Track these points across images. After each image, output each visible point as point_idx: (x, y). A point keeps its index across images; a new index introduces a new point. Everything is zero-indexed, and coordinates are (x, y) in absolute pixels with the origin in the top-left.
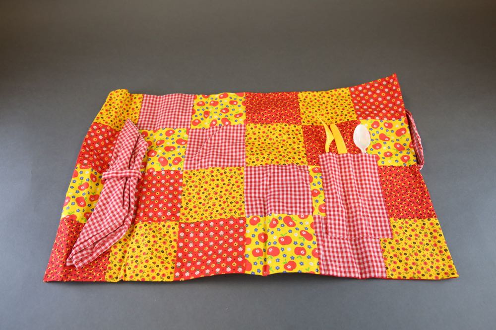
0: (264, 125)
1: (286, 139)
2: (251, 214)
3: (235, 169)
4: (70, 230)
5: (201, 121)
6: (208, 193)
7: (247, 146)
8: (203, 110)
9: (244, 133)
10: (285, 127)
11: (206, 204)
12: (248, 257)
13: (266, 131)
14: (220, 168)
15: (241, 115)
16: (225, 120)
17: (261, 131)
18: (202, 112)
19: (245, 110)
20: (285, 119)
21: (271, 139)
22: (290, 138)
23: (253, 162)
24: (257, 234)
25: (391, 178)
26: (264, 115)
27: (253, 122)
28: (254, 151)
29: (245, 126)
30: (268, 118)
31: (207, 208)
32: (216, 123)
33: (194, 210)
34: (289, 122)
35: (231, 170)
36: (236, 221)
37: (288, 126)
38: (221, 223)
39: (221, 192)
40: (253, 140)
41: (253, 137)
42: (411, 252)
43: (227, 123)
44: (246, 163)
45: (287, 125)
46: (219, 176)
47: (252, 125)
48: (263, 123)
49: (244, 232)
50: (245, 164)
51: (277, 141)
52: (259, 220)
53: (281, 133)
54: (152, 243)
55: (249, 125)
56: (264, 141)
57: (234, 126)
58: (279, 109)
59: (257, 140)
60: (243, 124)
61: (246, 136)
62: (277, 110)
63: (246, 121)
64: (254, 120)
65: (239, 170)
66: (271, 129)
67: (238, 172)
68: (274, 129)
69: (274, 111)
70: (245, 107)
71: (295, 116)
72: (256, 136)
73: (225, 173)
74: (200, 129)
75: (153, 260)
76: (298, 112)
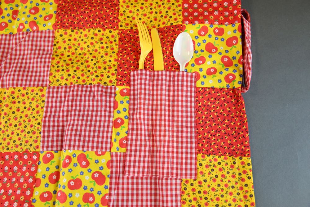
0: (75, 31)
1: (98, 49)
2: (45, 149)
3: (36, 90)
5: (9, 24)
6: (8, 118)
7: (53, 59)
8: (11, 8)
9: (53, 42)
10: (98, 33)
11: (6, 132)
12: (35, 202)
13: (78, 38)
14: (21, 89)
15: (50, 16)
16: (33, 23)
17: (72, 38)
18: (10, 12)
19: (55, 9)
20: (100, 23)
21: (82, 49)
22: (103, 48)
23: (58, 81)
24: (48, 174)
25: (209, 103)
26: (75, 18)
27: (63, 27)
28: (60, 66)
29: (53, 32)
30: (80, 21)
31: (5, 136)
32: (24, 27)
34: (104, 26)
35: (33, 91)
36: (30, 156)
37: (102, 32)
38: (16, 157)
39: (21, 117)
40: (62, 49)
41: (63, 45)
42: (212, 196)
43: (35, 28)
44: (50, 82)
45: (101, 30)
46: (20, 97)
47: (62, 31)
48: (75, 28)
49: (36, 171)
50: (48, 82)
51: (89, 51)
52: (52, 156)
53: (93, 41)
55: (58, 32)
56: (74, 51)
57: (42, 32)
58: (93, 10)
59: (67, 49)
60: (51, 29)
61: (55, 45)
62: (91, 11)
63: (55, 26)
64: (64, 25)
65: (41, 90)
66: (82, 35)
67: (40, 94)
68: (86, 35)
69: (87, 12)
70: (56, 5)
71: (111, 19)
72: (66, 45)
73: (27, 93)
74: (6, 35)
76: (116, 12)
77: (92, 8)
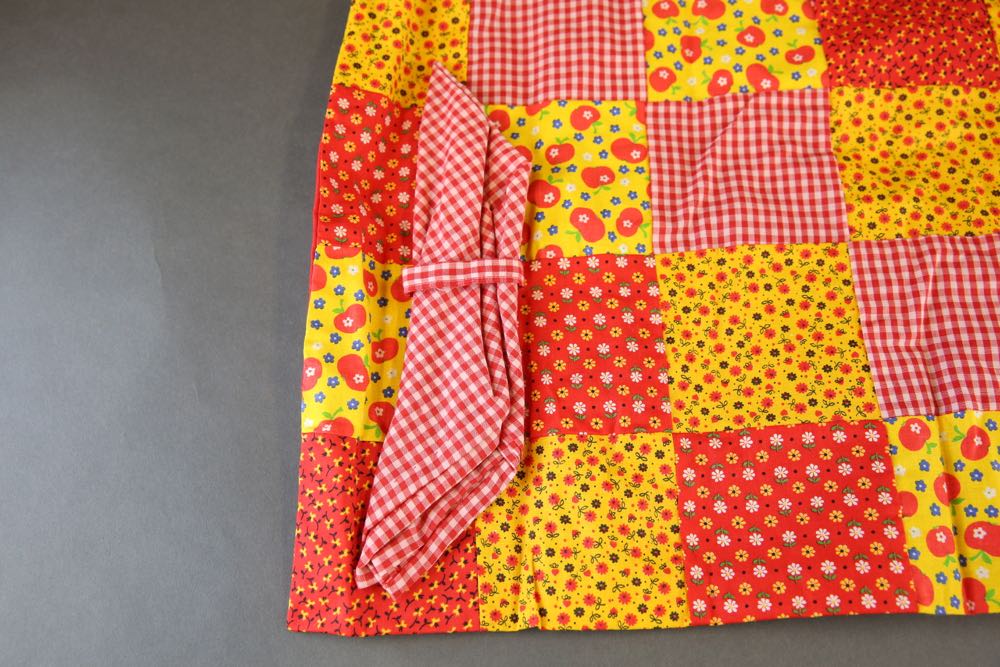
0: (884, 92)
1: (957, 141)
2: (898, 412)
3: (818, 251)
4: (344, 473)
5: (677, 73)
6: (744, 331)
7: (842, 167)
8: (676, 31)
9: (826, 121)
10: (953, 98)
11: (744, 371)
12: (916, 558)
13: (892, 113)
14: (771, 248)
15: (807, 54)
16: (757, 72)
17: (876, 113)
18: (676, 41)
19: (816, 34)
20: (954, 71)
21: (908, 141)
22: (970, 138)
23: (872, 226)
24: (930, 479)
26: (883, 56)
27: (852, 80)
28: (869, 188)
29: (826, 96)
30: (896, 65)
31: (748, 384)
32: (730, 82)
33: (708, 388)
34: (964, 79)
35: (806, 254)
36: (856, 433)
37: (962, 95)
38: (808, 438)
39: (785, 329)
40: (853, 142)
41: (854, 133)
43: (766, 84)
44: (852, 230)
45: (960, 89)
46: (770, 272)
47: (850, 92)
48: (881, 84)
49: (889, 472)
50: (846, 231)
51: (929, 146)
52: (926, 432)
53: (942, 119)
54: (605, 508)
55: (841, 93)
56: (886, 148)
57: (791, 94)
58: (931, 34)
59: (868, 142)
60: (818, 85)
61: (833, 130)
62: (926, 38)
63: (829, 78)
64: (853, 76)
65: (834, 253)
66: (908, 104)
67: (830, 261)
68: (919, 105)
69: (915, 40)
70: (815, 23)
71: (982, 60)
72: (862, 131)
73: (789, 262)
74: (679, 104)
75: (620, 565)
76: (989, 41)
77: (927, 32)
